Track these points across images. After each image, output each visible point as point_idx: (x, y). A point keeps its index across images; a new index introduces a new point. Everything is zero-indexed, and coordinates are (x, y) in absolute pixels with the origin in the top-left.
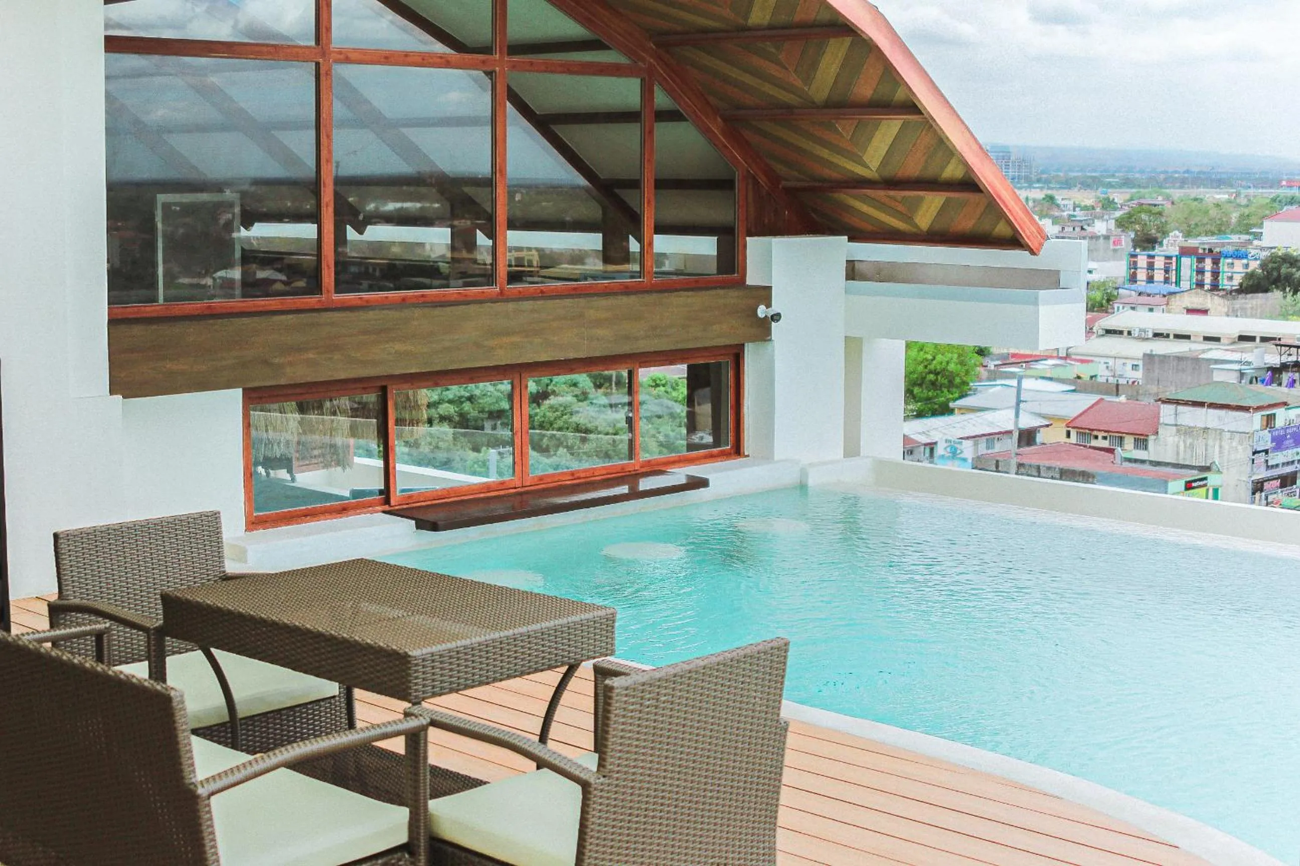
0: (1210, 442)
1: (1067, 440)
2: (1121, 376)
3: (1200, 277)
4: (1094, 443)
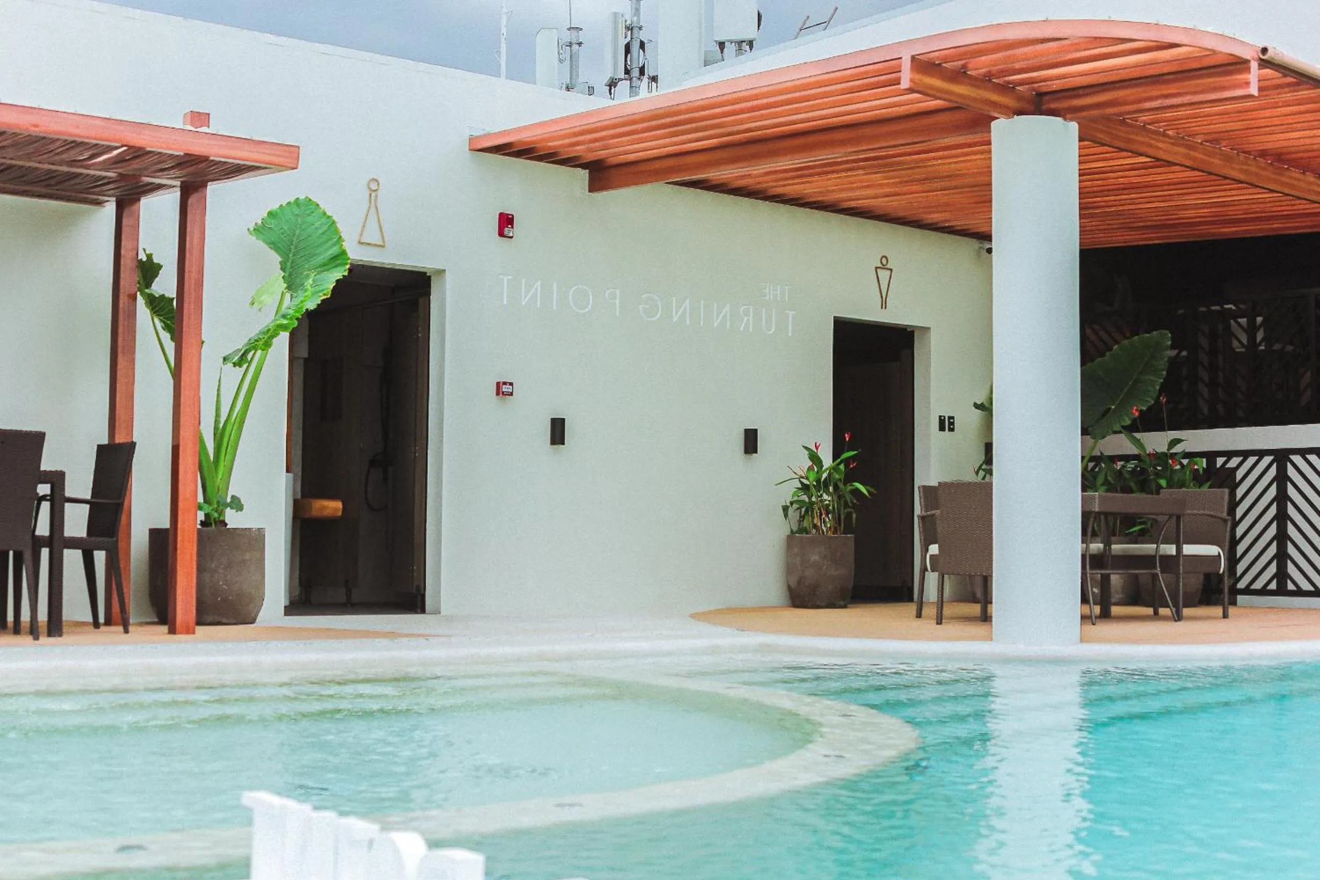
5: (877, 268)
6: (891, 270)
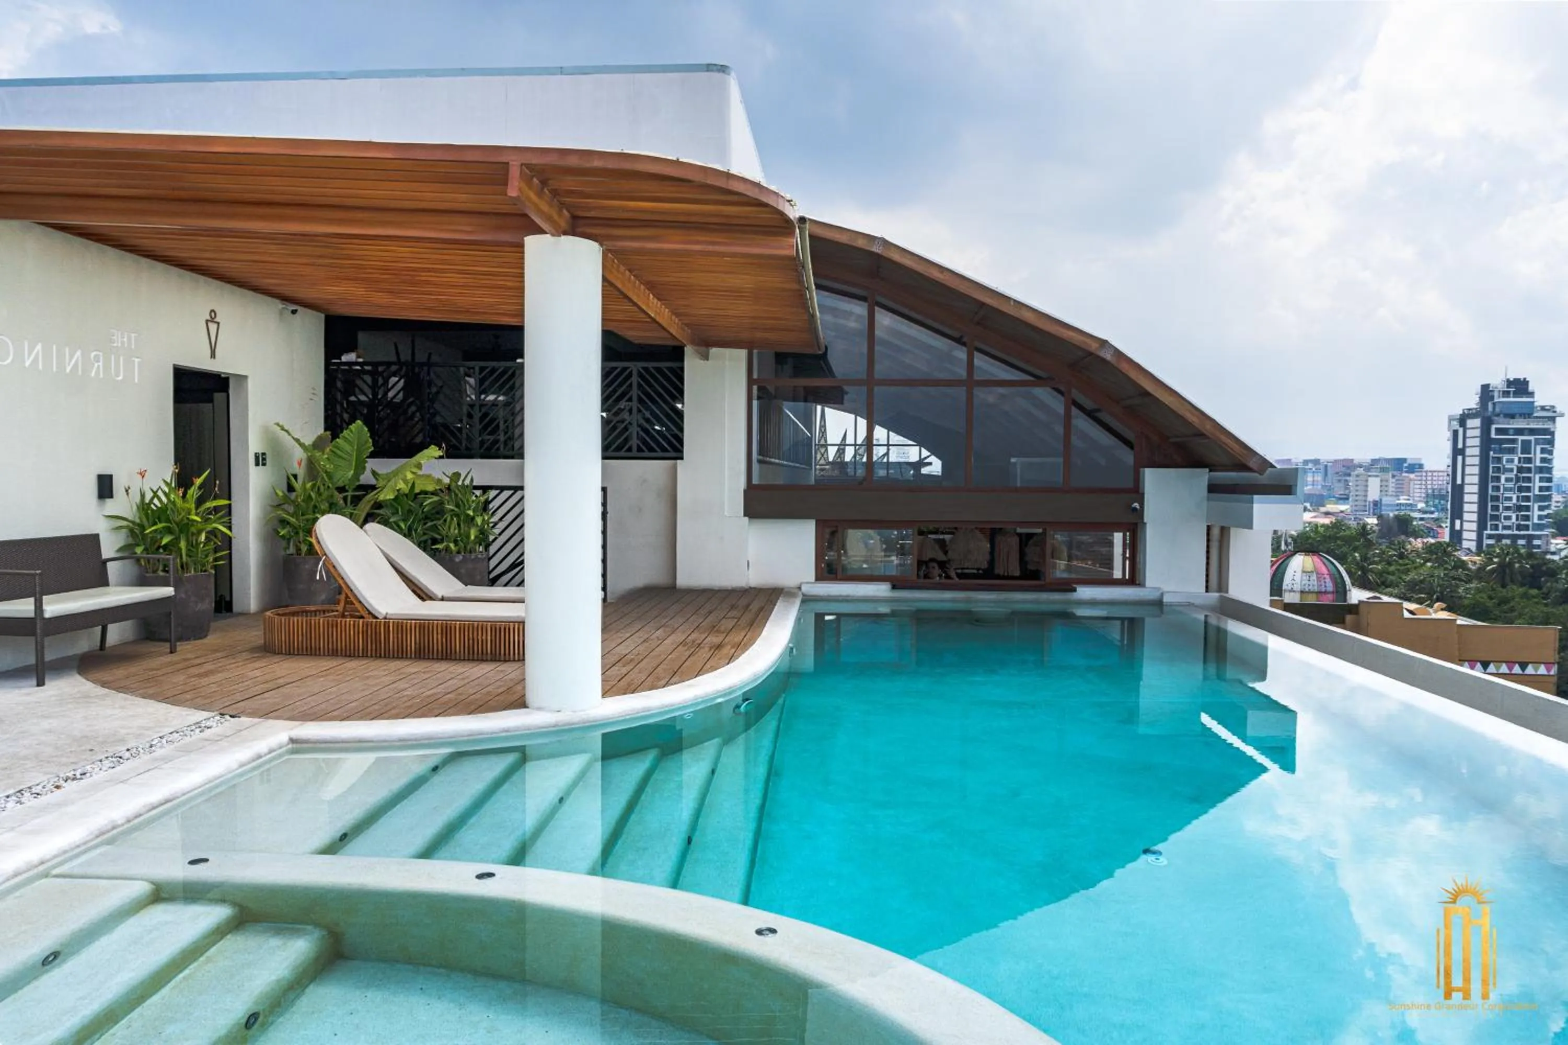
5: (207, 321)
6: (218, 323)
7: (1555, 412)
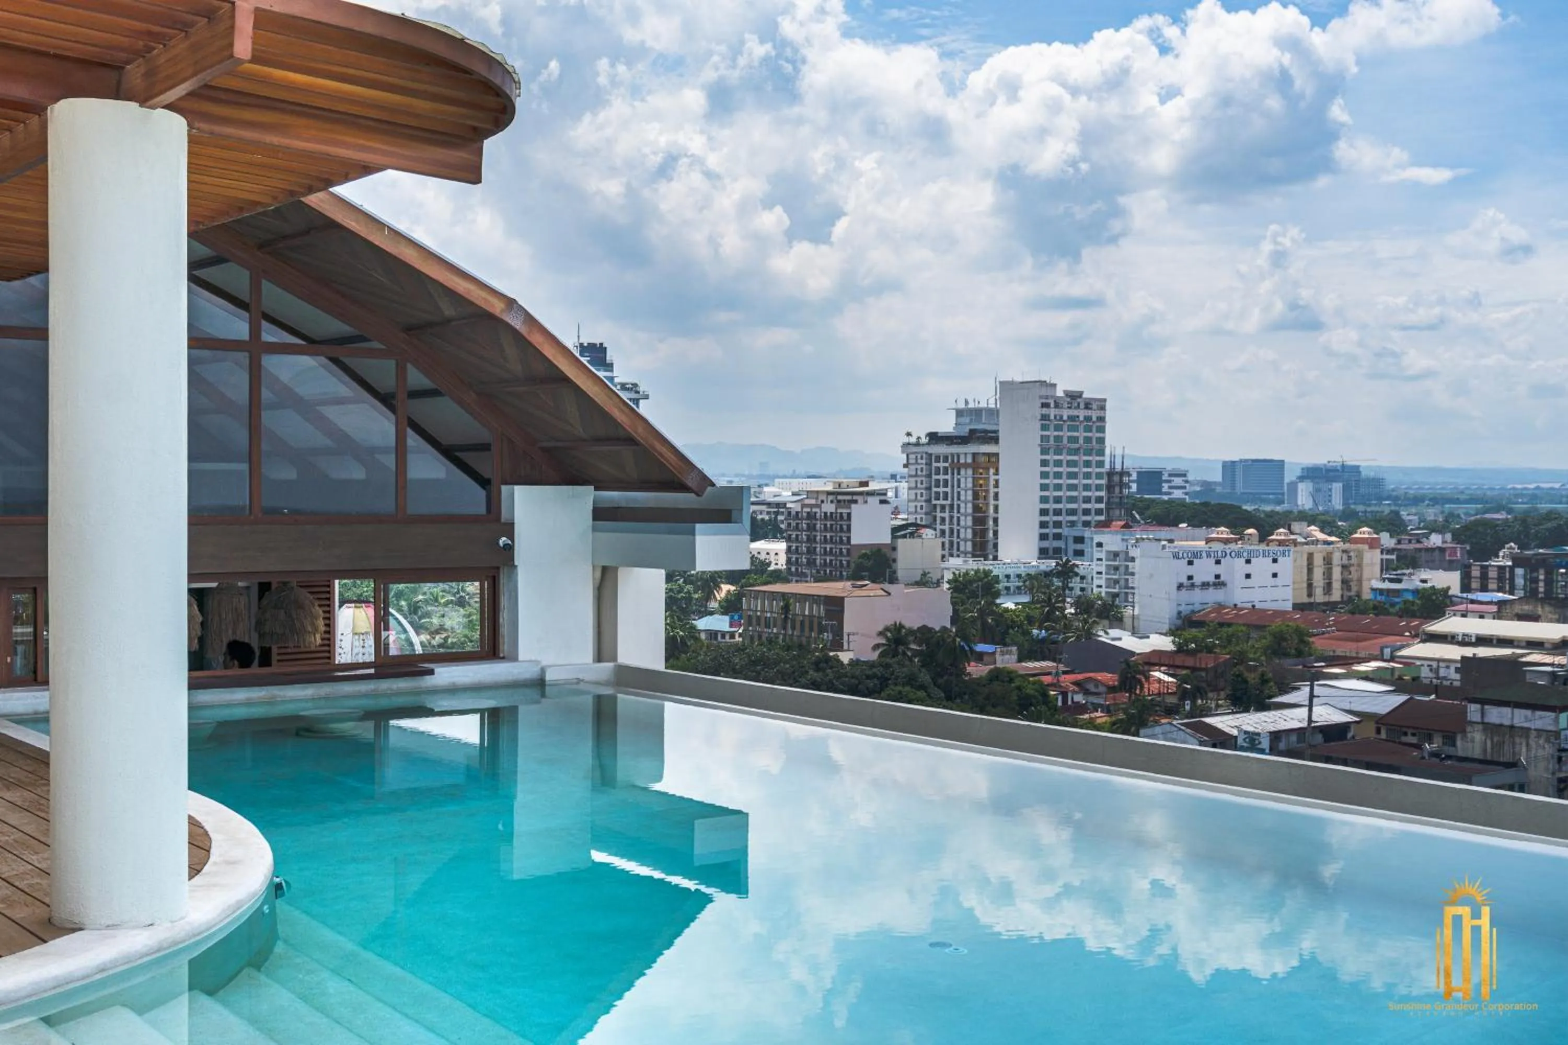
0: (1517, 740)
1: (1378, 736)
2: (1445, 678)
3: (1534, 586)
4: (1404, 739)
7: (638, 392)
